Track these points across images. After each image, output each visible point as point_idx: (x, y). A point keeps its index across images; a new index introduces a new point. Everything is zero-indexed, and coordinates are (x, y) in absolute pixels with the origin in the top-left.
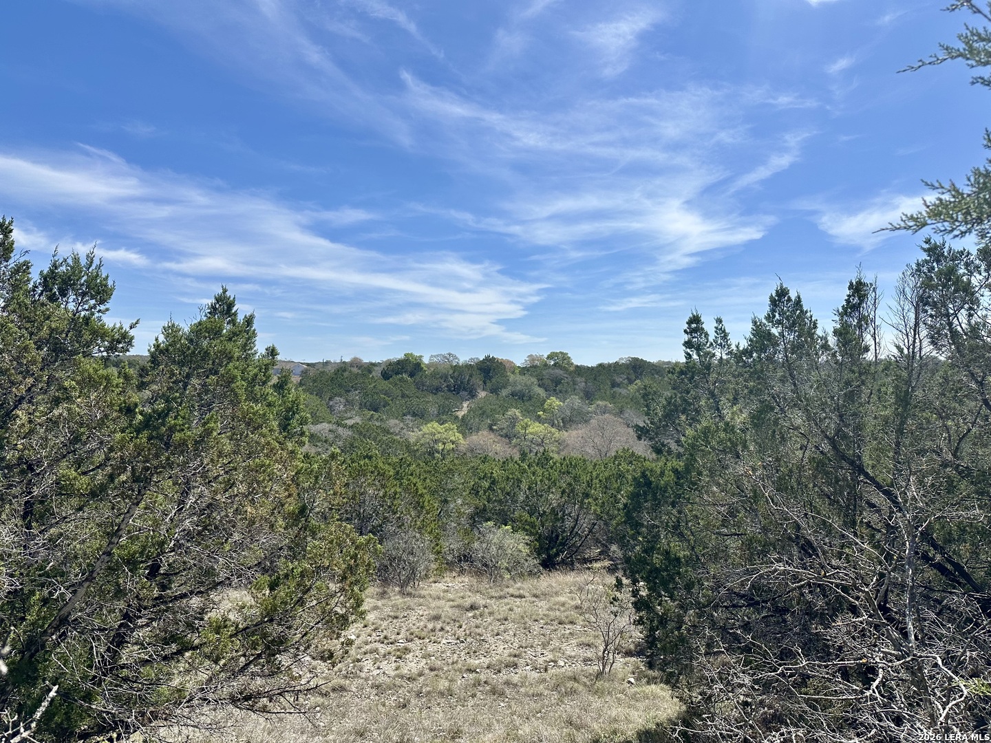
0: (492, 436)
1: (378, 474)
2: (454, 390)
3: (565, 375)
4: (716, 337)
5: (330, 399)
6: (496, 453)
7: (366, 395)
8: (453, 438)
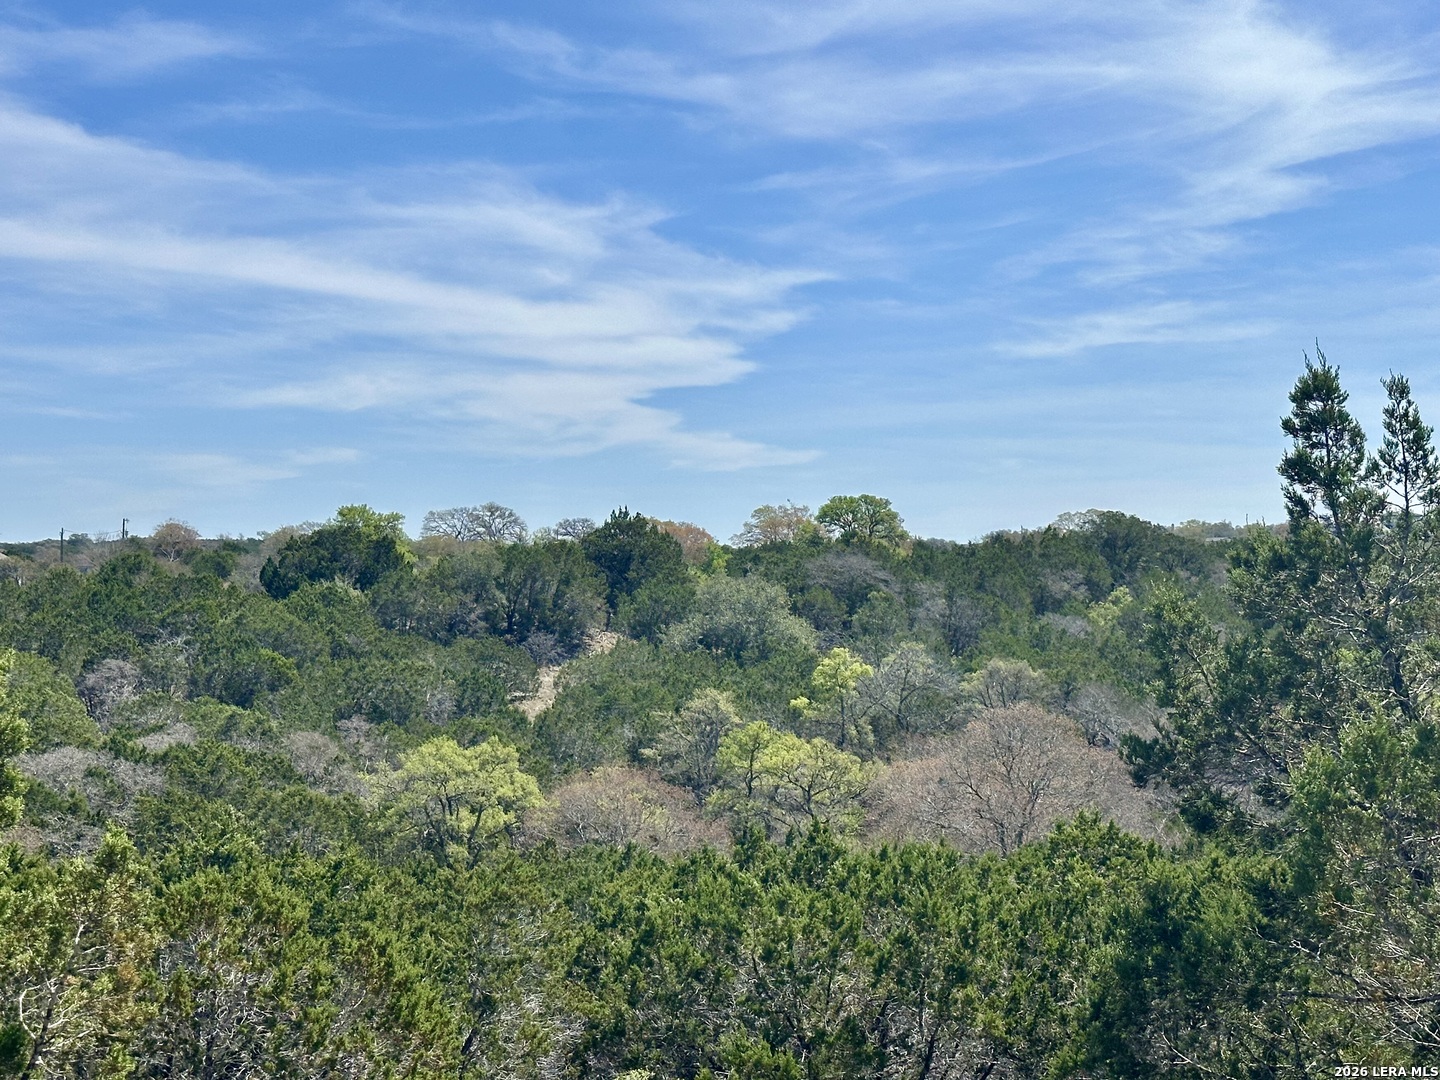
0: (639, 781)
1: (258, 917)
2: (510, 630)
3: (881, 575)
4: (1389, 444)
5: (88, 665)
6: (654, 839)
7: (210, 650)
8: (506, 791)
